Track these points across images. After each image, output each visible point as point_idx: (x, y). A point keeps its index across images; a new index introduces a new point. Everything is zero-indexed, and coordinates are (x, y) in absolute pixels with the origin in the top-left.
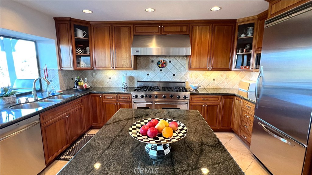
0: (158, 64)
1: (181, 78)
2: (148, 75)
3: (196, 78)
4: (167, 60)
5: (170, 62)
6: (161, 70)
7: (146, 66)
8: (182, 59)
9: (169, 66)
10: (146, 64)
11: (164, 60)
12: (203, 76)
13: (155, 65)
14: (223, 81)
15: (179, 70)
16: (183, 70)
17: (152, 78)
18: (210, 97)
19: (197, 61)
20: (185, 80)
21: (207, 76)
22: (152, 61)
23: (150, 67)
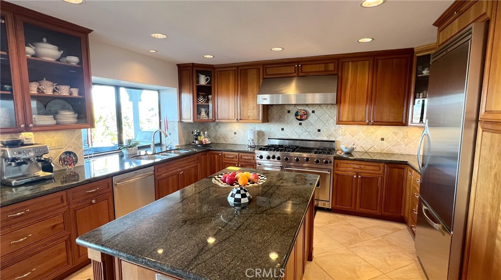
0: (296, 115)
1: (330, 135)
2: (283, 129)
3: (353, 136)
4: (310, 110)
5: (313, 112)
6: (300, 124)
7: (280, 117)
8: (331, 108)
9: (312, 118)
10: (280, 116)
11: (305, 109)
12: (364, 133)
13: (292, 117)
14: (398, 142)
15: (327, 124)
16: (332, 124)
17: (288, 134)
18: (365, 165)
19: (350, 111)
20: (335, 138)
21: (369, 134)
22: (289, 112)
23: (286, 119)
